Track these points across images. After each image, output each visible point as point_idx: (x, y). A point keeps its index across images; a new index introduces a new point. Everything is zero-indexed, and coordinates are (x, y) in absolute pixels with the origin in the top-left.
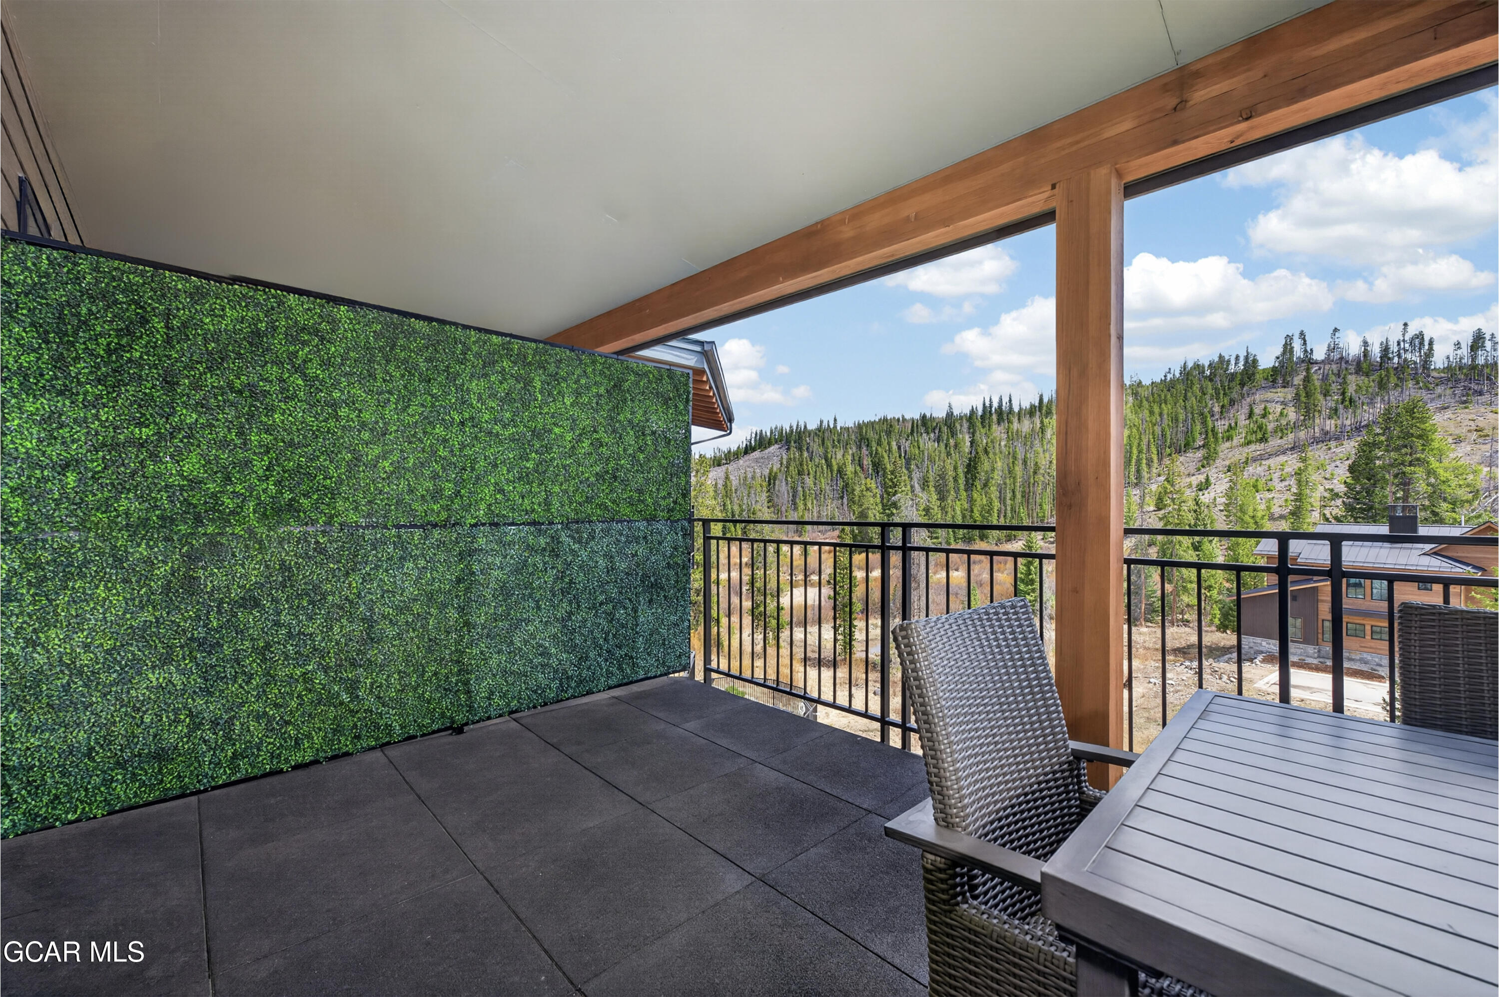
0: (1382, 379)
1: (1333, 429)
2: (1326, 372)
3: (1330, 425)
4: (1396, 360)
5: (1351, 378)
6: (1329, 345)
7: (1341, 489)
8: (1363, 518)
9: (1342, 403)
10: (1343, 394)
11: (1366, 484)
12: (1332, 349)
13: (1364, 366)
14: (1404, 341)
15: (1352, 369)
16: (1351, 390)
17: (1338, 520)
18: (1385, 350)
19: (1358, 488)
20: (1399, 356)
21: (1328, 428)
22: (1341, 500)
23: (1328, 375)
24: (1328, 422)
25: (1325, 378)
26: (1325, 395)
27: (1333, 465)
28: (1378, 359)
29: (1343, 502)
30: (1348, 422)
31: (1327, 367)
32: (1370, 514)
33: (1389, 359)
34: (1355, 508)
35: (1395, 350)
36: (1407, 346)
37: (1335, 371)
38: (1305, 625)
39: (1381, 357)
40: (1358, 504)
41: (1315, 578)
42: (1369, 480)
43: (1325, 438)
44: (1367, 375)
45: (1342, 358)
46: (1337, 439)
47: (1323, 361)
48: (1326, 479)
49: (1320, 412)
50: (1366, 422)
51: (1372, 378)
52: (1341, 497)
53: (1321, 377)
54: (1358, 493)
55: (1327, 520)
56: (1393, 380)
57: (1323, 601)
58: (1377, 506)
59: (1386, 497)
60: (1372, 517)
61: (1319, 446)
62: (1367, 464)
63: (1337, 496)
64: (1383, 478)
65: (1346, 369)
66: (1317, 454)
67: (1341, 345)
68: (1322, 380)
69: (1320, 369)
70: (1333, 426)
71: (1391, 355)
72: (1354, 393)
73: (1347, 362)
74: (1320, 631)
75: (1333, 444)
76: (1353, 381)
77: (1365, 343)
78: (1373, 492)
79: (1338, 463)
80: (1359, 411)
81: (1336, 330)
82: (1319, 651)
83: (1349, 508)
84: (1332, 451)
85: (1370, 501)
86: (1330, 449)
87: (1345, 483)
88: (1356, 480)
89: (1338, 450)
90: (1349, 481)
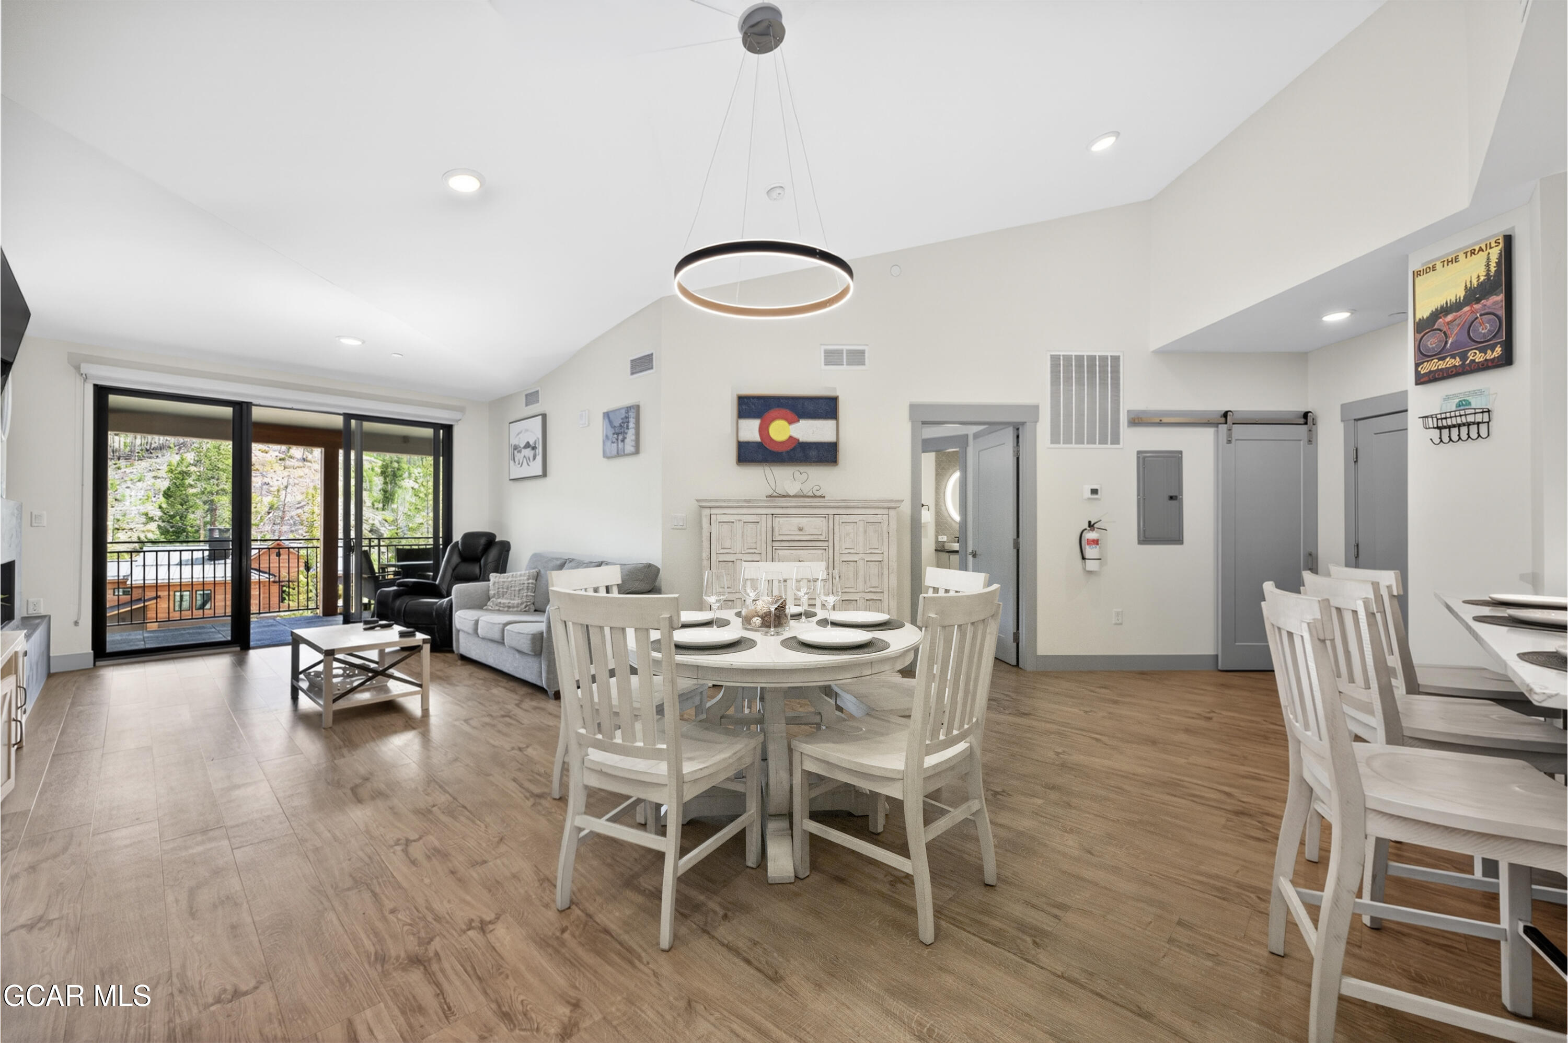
7: (156, 513)
11: (180, 508)
19: (172, 513)
22: (157, 523)
34: (169, 531)
42: (182, 504)
52: (155, 521)
54: (172, 517)
62: (180, 491)
63: (151, 519)
78: (186, 516)
84: (123, 470)
85: (182, 524)
86: (119, 468)
87: (160, 507)
88: (172, 505)
89: (128, 471)
90: (164, 506)
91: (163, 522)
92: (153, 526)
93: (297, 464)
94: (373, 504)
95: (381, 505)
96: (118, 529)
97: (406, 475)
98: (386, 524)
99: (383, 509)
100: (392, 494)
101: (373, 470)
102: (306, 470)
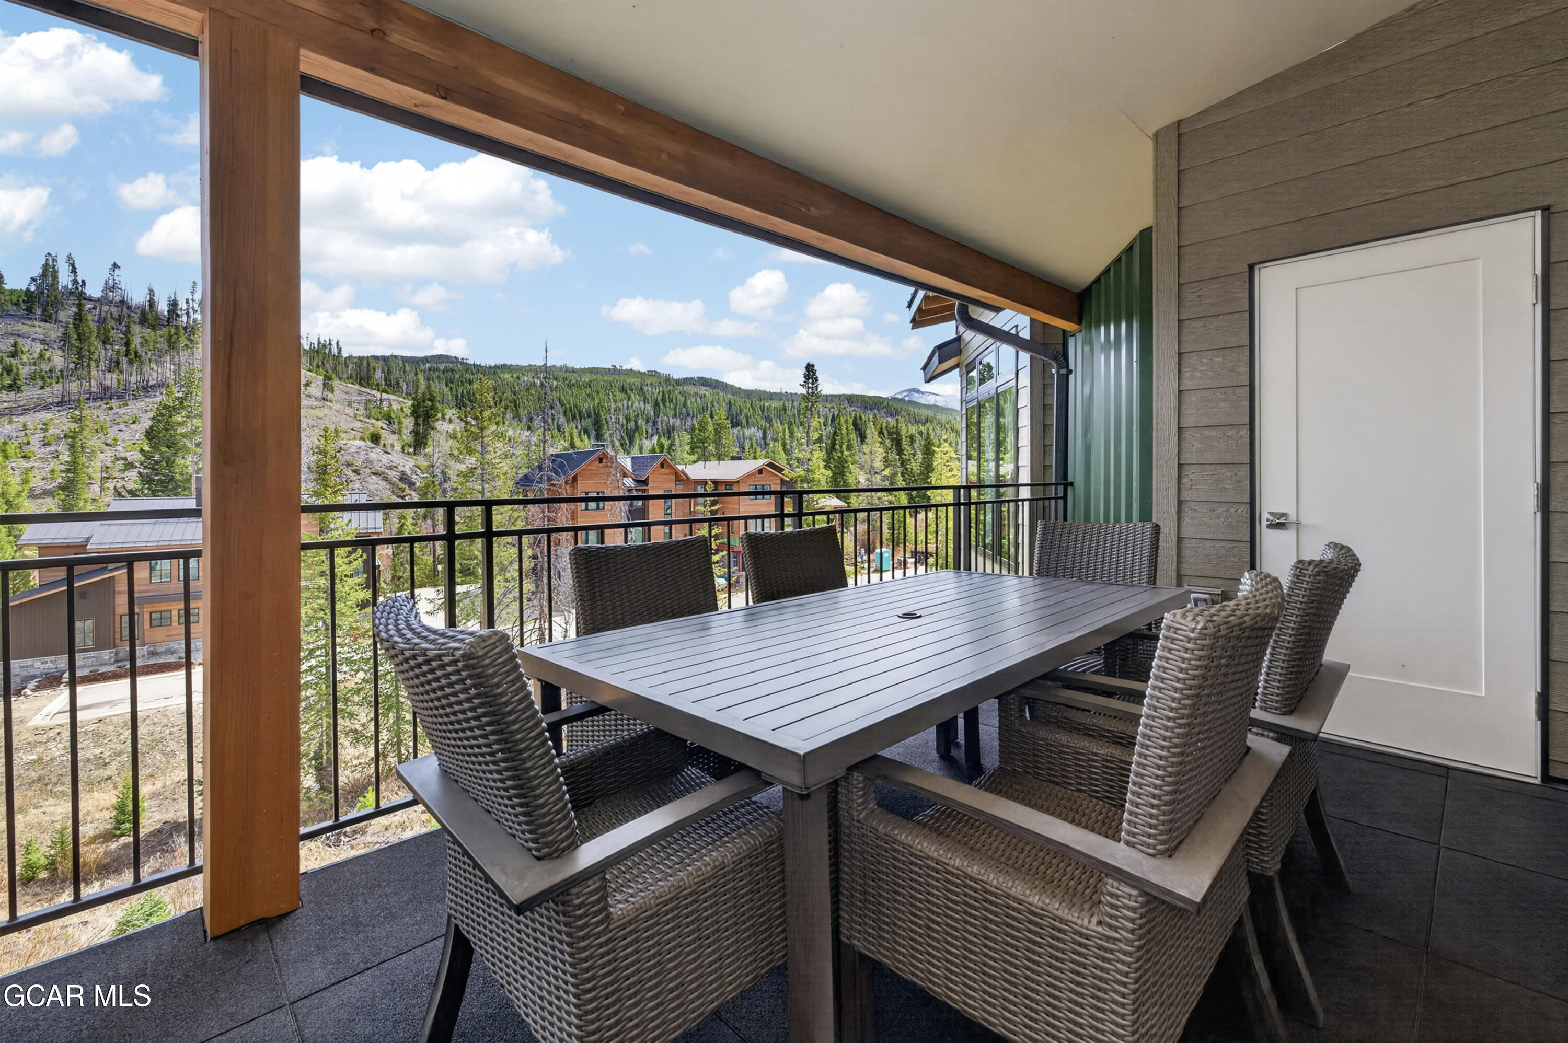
0: (171, 337)
1: (115, 385)
2: (103, 315)
3: (111, 380)
4: (185, 318)
5: (136, 329)
6: (107, 283)
7: (135, 456)
8: (163, 491)
9: (126, 356)
10: (127, 344)
11: (166, 452)
12: (112, 287)
13: (150, 316)
14: (193, 300)
15: (136, 317)
16: (136, 341)
17: (133, 494)
18: (174, 305)
19: (157, 457)
20: (188, 314)
21: (108, 383)
22: (136, 470)
23: (105, 318)
24: (108, 375)
25: (102, 321)
26: (104, 343)
27: (116, 428)
28: (166, 313)
29: (140, 473)
30: (133, 379)
31: (105, 308)
32: (170, 487)
33: (178, 315)
34: (154, 480)
35: (185, 307)
36: (196, 306)
37: (116, 315)
38: (97, 628)
39: (169, 312)
40: (156, 475)
41: (111, 566)
42: (168, 447)
43: (105, 395)
44: (153, 328)
45: (123, 302)
46: (120, 397)
47: (99, 300)
48: (107, 445)
49: (97, 361)
50: (154, 382)
51: (159, 333)
52: (136, 467)
53: (96, 318)
54: (157, 463)
55: (119, 494)
56: (183, 341)
57: (120, 593)
58: (178, 477)
59: (187, 467)
60: (171, 490)
61: (98, 404)
62: (167, 430)
63: (130, 466)
64: (185, 446)
65: (129, 316)
66: (95, 413)
67: (122, 286)
68: (98, 322)
69: (95, 308)
70: (115, 381)
71: (179, 312)
72: (138, 346)
73: (129, 308)
74: (118, 630)
75: (114, 403)
76: (138, 333)
77: (151, 292)
78: (174, 462)
79: (122, 426)
80: (146, 369)
81: (115, 266)
82: (116, 654)
83: (146, 480)
84: (114, 411)
85: (170, 472)
86: (111, 408)
87: (142, 451)
88: (155, 448)
89: (122, 411)
90: (147, 448)
91: (146, 467)
92: (133, 474)
93: (315, 403)
94: (403, 448)
95: (411, 450)
96: (108, 478)
97: (440, 415)
98: (419, 472)
99: (414, 454)
100: (425, 437)
101: (402, 409)
102: (326, 411)
